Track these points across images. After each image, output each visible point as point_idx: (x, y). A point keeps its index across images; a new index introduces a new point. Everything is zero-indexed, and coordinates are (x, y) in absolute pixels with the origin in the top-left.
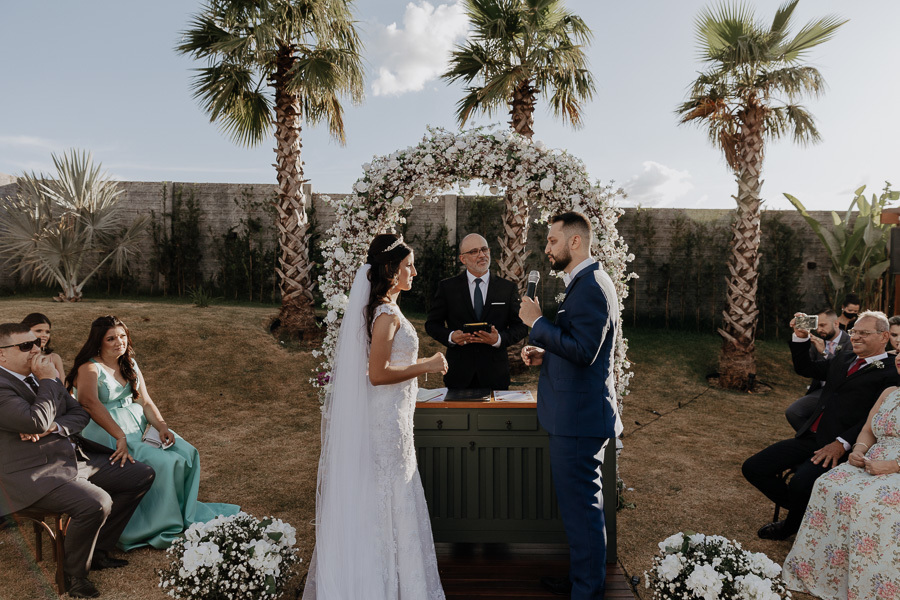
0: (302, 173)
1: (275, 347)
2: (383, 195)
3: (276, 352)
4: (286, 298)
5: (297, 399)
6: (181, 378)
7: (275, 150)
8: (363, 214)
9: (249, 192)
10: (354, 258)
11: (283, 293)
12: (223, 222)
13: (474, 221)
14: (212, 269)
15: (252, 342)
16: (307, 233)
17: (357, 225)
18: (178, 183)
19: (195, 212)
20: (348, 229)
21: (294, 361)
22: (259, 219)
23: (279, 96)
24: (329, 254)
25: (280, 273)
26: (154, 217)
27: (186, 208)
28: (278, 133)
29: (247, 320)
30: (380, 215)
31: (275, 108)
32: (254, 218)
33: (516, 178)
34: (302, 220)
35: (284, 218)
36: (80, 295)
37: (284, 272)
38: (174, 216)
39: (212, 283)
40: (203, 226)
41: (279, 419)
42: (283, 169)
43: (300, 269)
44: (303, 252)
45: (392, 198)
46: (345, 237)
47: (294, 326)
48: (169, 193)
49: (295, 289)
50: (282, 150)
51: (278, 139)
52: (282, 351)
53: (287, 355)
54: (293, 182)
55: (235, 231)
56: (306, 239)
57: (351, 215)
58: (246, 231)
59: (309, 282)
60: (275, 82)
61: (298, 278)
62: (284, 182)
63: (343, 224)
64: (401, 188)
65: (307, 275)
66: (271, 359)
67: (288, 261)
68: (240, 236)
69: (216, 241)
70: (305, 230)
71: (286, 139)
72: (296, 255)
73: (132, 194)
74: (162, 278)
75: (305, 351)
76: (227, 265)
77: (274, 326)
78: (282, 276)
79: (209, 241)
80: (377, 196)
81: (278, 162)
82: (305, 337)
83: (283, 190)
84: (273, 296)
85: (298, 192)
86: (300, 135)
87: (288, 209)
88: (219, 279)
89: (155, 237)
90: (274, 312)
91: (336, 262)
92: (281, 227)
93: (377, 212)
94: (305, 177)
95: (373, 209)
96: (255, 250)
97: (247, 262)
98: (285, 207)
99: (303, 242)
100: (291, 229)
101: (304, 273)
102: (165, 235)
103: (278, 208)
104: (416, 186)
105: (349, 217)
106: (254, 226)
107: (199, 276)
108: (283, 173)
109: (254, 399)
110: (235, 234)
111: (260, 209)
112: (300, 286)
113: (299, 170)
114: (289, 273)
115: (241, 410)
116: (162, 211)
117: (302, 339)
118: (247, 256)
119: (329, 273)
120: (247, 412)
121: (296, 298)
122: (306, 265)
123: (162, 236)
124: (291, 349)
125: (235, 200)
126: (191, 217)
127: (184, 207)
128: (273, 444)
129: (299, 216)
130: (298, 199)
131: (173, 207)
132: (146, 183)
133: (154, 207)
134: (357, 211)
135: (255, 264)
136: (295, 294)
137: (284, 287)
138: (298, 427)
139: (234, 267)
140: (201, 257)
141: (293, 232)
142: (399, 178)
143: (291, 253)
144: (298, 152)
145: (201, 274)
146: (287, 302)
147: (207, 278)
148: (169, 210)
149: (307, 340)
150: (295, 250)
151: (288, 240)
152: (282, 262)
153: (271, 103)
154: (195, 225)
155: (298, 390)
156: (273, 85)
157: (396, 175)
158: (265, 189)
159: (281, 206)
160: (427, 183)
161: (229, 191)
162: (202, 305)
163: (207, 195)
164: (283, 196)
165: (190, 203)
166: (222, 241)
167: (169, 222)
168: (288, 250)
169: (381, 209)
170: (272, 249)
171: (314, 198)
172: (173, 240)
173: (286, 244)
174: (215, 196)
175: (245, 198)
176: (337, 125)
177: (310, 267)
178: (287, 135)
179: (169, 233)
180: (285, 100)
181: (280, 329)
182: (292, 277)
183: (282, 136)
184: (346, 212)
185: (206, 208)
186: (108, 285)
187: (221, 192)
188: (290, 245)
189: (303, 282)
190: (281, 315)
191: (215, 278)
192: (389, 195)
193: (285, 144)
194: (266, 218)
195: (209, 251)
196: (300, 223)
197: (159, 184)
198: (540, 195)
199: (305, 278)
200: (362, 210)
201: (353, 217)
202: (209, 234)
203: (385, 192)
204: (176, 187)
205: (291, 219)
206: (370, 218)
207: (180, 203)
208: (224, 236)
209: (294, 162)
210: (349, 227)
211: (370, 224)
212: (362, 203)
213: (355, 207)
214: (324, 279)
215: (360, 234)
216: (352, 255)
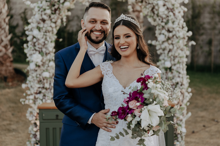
2: (59, 1)
8: (49, 12)
10: (44, 35)
16: (7, 16)
17: (45, 17)
24: (30, 33)
30: (57, 12)
43: (4, 39)
45: (63, 3)
46: (39, 23)
56: (7, 20)
57: (42, 12)
61: (3, 44)
63: (37, 17)
80: (55, 2)
91: (34, 37)
93: (56, 10)
95: (53, 8)
99: (5, 21)
119: (30, 43)
121: (2, 57)
134: (45, 10)
169: (58, 8)
184: (39, 11)
192: (62, 1)
198: (142, 1)
200: (48, 9)
206: (52, 13)
210: (41, 18)
211: (52, 16)
212: (48, 6)
213: (44, 7)
214: (28, 46)
215: (46, 22)
216: (43, 33)
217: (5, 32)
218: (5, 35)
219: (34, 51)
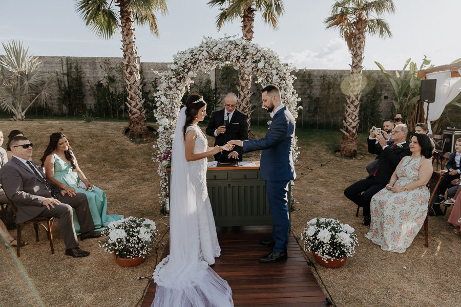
0: (136, 53)
1: (128, 142)
2: (183, 71)
3: (129, 144)
4: (132, 118)
5: (141, 167)
6: (83, 158)
7: (122, 41)
8: (174, 80)
9: (107, 61)
11: (130, 115)
12: (94, 77)
13: (224, 77)
14: (91, 102)
15: (117, 140)
17: (171, 85)
18: (69, 57)
19: (79, 72)
20: (167, 87)
22: (113, 76)
23: (122, 11)
24: (158, 99)
25: (128, 105)
26: (57, 75)
27: (75, 70)
28: (123, 32)
29: (113, 128)
31: (120, 18)
32: (111, 75)
33: (247, 62)
34: (138, 77)
35: (129, 77)
36: (24, 117)
37: (130, 104)
38: (68, 75)
39: (91, 109)
40: (84, 80)
41: (134, 177)
42: (126, 51)
43: (138, 103)
44: (139, 94)
45: (187, 72)
46: (166, 91)
47: (137, 131)
48: (65, 62)
49: (136, 113)
50: (125, 41)
51: (123, 35)
52: (132, 144)
53: (135, 146)
54: (132, 58)
55: (101, 82)
56: (140, 87)
57: (168, 80)
58: (107, 82)
59: (143, 109)
60: (119, 4)
62: (127, 58)
63: (164, 85)
64: (192, 67)
65: (142, 106)
66: (126, 148)
67: (132, 98)
68: (104, 85)
69: (92, 88)
70: (139, 83)
71: (127, 35)
72: (135, 95)
73: (45, 63)
74: (65, 108)
75: (143, 143)
76: (99, 100)
77: (127, 131)
78: (129, 106)
79: (88, 88)
80: (180, 71)
81: (124, 47)
83: (127, 62)
84: (123, 116)
85: (135, 63)
86: (134, 32)
87: (130, 72)
88: (95, 108)
89: (59, 86)
90: (125, 124)
91: (162, 103)
92: (127, 81)
93: (181, 79)
94: (138, 55)
95: (179, 77)
96: (112, 92)
97: (109, 98)
98: (128, 71)
99: (139, 89)
100: (132, 82)
101: (140, 105)
102: (65, 85)
103: (125, 71)
104: (199, 66)
106: (111, 80)
107: (84, 106)
108: (127, 53)
109: (120, 167)
110: (102, 84)
111: (114, 71)
112: (138, 111)
113: (135, 52)
114: (133, 105)
115: (115, 173)
116: (62, 72)
117: (141, 137)
118: (109, 95)
119: (159, 108)
120: (118, 174)
121: (137, 117)
123: (63, 86)
124: (136, 143)
125: (101, 66)
126: (77, 76)
127: (73, 70)
128: (133, 188)
129: (136, 76)
130: (135, 67)
131: (68, 70)
132: (51, 57)
133: (57, 70)
134: (171, 78)
135: (113, 100)
136: (136, 115)
137: (130, 112)
138: (144, 180)
139: (102, 101)
140: (84, 96)
141: (133, 84)
142: (191, 62)
143: (133, 95)
144: (134, 42)
145: (85, 105)
146: (132, 119)
147: (88, 107)
148: (65, 72)
150: (135, 93)
151: (131, 88)
152: (129, 99)
153: (118, 16)
154: (80, 80)
155: (142, 163)
156: (118, 5)
157: (189, 61)
158: (116, 60)
159: (126, 70)
160: (204, 64)
161: (96, 61)
162: (88, 121)
163: (85, 63)
164: (127, 65)
165: (76, 67)
166: (95, 88)
167: (66, 78)
168: (131, 93)
169: (183, 77)
170: (121, 92)
171: (142, 65)
172: (69, 88)
173: (130, 90)
174: (89, 64)
175: (106, 65)
176: (154, 27)
177: (143, 101)
178: (127, 33)
179: (66, 83)
180: (125, 14)
181: (130, 133)
183: (125, 33)
184: (166, 79)
185: (85, 70)
186: (37, 112)
187: (93, 61)
188: (133, 90)
189: (140, 109)
190: (130, 126)
191: (93, 107)
192: (186, 70)
193: (126, 38)
194: (118, 76)
195: (89, 93)
196: (137, 79)
197: (59, 57)
198: (258, 70)
199: (141, 107)
200: (174, 78)
201: (169, 81)
202: (88, 84)
203: (184, 69)
204: (68, 59)
205: (132, 77)
206: (178, 82)
207: (71, 68)
208: (95, 85)
209: (132, 47)
211: (178, 84)
212: (174, 75)
213: (170, 76)
214: (156, 111)
215: (173, 89)
216: (170, 100)
219: (163, 116)
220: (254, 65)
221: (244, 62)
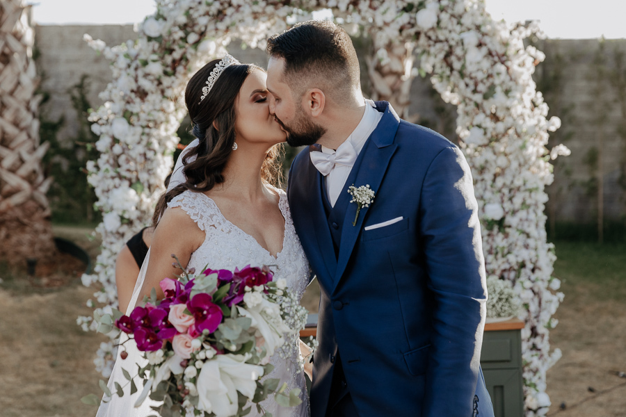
2: (184, 39)
5: (35, 370)
8: (156, 69)
10: (143, 134)
16: (35, 94)
17: (146, 84)
20: (132, 91)
21: (22, 311)
30: (180, 69)
33: (382, 9)
34: (26, 72)
43: (26, 156)
44: (29, 127)
45: (197, 43)
46: (128, 102)
47: (17, 253)
56: (34, 105)
57: (136, 69)
61: (24, 171)
63: (124, 84)
64: (211, 27)
72: (16, 132)
80: (174, 41)
82: (38, 270)
85: (18, 26)
87: (3, 53)
93: (175, 63)
95: (169, 59)
99: (28, 109)
100: (8, 86)
104: (233, 24)
105: (132, 71)
117: (33, 274)
119: (104, 158)
121: (21, 206)
122: (34, 149)
129: (21, 65)
130: (18, 37)
134: (145, 63)
136: (17, 199)
141: (12, 93)
142: (207, 14)
143: (9, 129)
146: (3, 214)
149: (40, 276)
150: (16, 124)
151: (3, 105)
155: (34, 358)
157: (203, 9)
160: (249, 19)
169: (181, 59)
182: (13, 170)
184: (129, 66)
192: (192, 38)
198: (418, 35)
200: (154, 61)
201: (140, 73)
203: (187, 34)
205: (8, 71)
206: (166, 73)
210: (134, 87)
211: (166, 81)
212: (154, 52)
213: (143, 57)
214: (97, 167)
215: (150, 98)
216: (139, 130)
217: (29, 136)
218: (28, 145)
219: (117, 181)
220: (405, 18)
221: (375, 9)
